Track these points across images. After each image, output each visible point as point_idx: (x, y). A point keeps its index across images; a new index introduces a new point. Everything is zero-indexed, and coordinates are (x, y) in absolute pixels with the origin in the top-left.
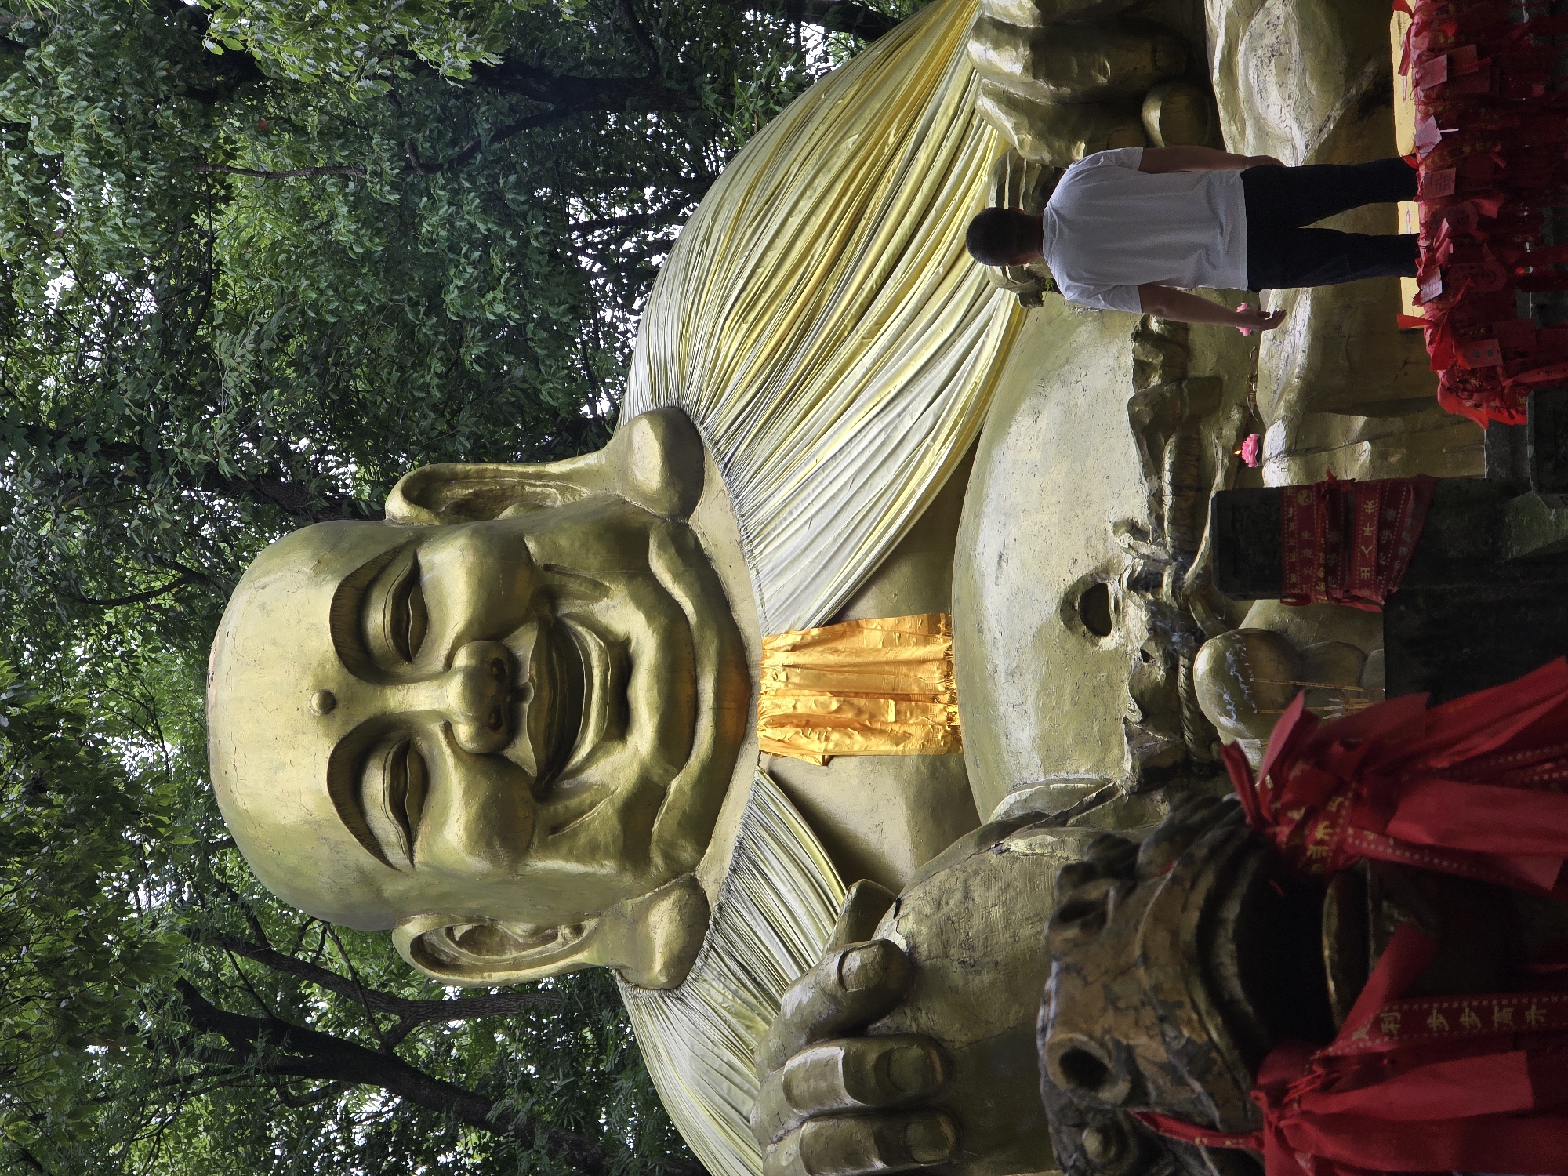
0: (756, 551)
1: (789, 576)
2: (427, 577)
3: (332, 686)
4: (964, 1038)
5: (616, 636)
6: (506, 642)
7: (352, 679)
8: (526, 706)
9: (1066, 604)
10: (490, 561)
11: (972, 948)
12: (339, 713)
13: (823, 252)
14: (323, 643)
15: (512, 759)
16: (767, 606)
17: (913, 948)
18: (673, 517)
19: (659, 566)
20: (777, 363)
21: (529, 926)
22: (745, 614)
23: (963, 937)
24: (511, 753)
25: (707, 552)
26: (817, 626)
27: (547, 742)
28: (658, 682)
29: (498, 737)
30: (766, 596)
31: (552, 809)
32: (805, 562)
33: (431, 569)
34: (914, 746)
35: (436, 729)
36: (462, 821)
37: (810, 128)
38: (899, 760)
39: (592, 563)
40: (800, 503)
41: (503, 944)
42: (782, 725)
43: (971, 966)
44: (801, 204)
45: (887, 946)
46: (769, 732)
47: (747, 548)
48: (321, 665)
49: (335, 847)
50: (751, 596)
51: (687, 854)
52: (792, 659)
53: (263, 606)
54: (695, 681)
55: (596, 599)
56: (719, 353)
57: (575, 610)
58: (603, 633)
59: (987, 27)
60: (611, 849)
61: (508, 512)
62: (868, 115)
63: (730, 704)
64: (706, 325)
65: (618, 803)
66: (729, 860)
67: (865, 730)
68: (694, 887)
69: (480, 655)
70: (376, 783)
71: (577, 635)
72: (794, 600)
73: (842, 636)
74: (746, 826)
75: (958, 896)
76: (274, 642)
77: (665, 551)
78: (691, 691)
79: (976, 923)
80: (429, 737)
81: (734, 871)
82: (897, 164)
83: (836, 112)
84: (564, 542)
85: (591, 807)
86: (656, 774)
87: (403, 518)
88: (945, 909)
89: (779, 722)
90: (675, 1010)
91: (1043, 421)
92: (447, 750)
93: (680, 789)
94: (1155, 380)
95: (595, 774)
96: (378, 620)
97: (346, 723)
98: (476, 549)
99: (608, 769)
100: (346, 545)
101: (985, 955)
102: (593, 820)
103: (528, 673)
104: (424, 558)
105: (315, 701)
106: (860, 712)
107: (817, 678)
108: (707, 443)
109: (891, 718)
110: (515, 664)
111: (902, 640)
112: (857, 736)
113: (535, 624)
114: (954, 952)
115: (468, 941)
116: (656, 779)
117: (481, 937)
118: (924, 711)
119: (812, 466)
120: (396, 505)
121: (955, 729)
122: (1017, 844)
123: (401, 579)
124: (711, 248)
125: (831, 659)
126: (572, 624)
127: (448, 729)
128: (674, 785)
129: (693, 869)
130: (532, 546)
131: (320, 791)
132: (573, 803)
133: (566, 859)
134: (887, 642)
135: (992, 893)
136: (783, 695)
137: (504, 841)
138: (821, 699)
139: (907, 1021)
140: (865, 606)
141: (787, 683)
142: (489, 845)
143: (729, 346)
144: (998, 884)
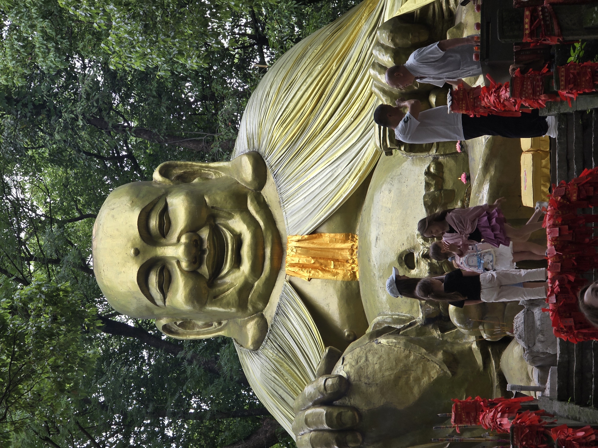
0: (285, 206)
1: (297, 216)
2: (170, 208)
3: (138, 247)
4: (366, 409)
5: (237, 233)
6: (198, 232)
7: (145, 244)
8: (206, 256)
9: (400, 258)
10: (193, 205)
11: (369, 378)
12: (140, 256)
13: (310, 105)
14: (135, 231)
15: (200, 273)
16: (289, 225)
17: (349, 377)
18: (256, 190)
19: (251, 208)
20: (294, 142)
21: (203, 323)
22: (280, 226)
23: (366, 374)
24: (199, 271)
25: (268, 203)
26: (307, 235)
27: (212, 267)
28: (251, 250)
29: (196, 266)
30: (289, 222)
31: (214, 290)
32: (303, 212)
33: (172, 206)
34: (340, 277)
35: (174, 262)
36: (183, 294)
37: (305, 59)
38: (336, 281)
39: (228, 206)
40: (301, 192)
41: (193, 327)
42: (294, 267)
43: (369, 385)
44: (302, 87)
45: (340, 377)
46: (290, 268)
47: (282, 205)
48: (134, 239)
49: (139, 300)
50: (283, 221)
51: (260, 305)
52: (298, 244)
53: (113, 216)
54: (264, 249)
55: (230, 219)
56: (272, 137)
57: (222, 222)
58: (232, 231)
59: (377, 66)
60: (234, 304)
61: (196, 180)
62: (326, 57)
63: (276, 257)
64: (268, 126)
65: (237, 289)
66: (275, 309)
67: (323, 270)
68: (262, 317)
69: (189, 238)
70: (153, 279)
71: (223, 231)
72: (299, 224)
73: (316, 238)
74: (281, 299)
75: (364, 359)
76: (117, 230)
77: (253, 203)
78: (262, 253)
79: (370, 369)
80: (171, 264)
81: (277, 314)
82: (336, 77)
83: (314, 55)
84: (218, 199)
85: (228, 290)
86: (250, 280)
87: (160, 181)
88: (359, 364)
89: (293, 265)
90: (255, 358)
91: (392, 194)
92: (178, 270)
93: (258, 285)
94: (432, 190)
95: (228, 279)
96: (154, 223)
97: (143, 259)
98: (188, 201)
99: (233, 277)
100: (141, 195)
101: (373, 381)
102: (228, 294)
103: (206, 245)
104: (170, 200)
105: (132, 251)
106: (321, 264)
107: (307, 251)
108: (268, 166)
109: (332, 267)
110: (201, 240)
111: (336, 241)
112: (320, 272)
113: (208, 227)
114: (362, 379)
115: (180, 325)
116: (250, 282)
117: (186, 324)
118: (343, 266)
119: (305, 180)
120: (157, 176)
121: (354, 273)
122: (383, 341)
123: (161, 209)
124: (270, 98)
125: (312, 246)
126: (221, 227)
127: (178, 262)
128: (256, 284)
129: (262, 311)
130: (207, 200)
131: (134, 282)
132: (221, 288)
133: (219, 307)
134: (331, 241)
135: (375, 359)
136: (295, 257)
137: (198, 301)
138: (308, 259)
139: (346, 401)
140: (323, 229)
141: (296, 252)
142: (193, 303)
143: (276, 135)
144: (377, 356)
